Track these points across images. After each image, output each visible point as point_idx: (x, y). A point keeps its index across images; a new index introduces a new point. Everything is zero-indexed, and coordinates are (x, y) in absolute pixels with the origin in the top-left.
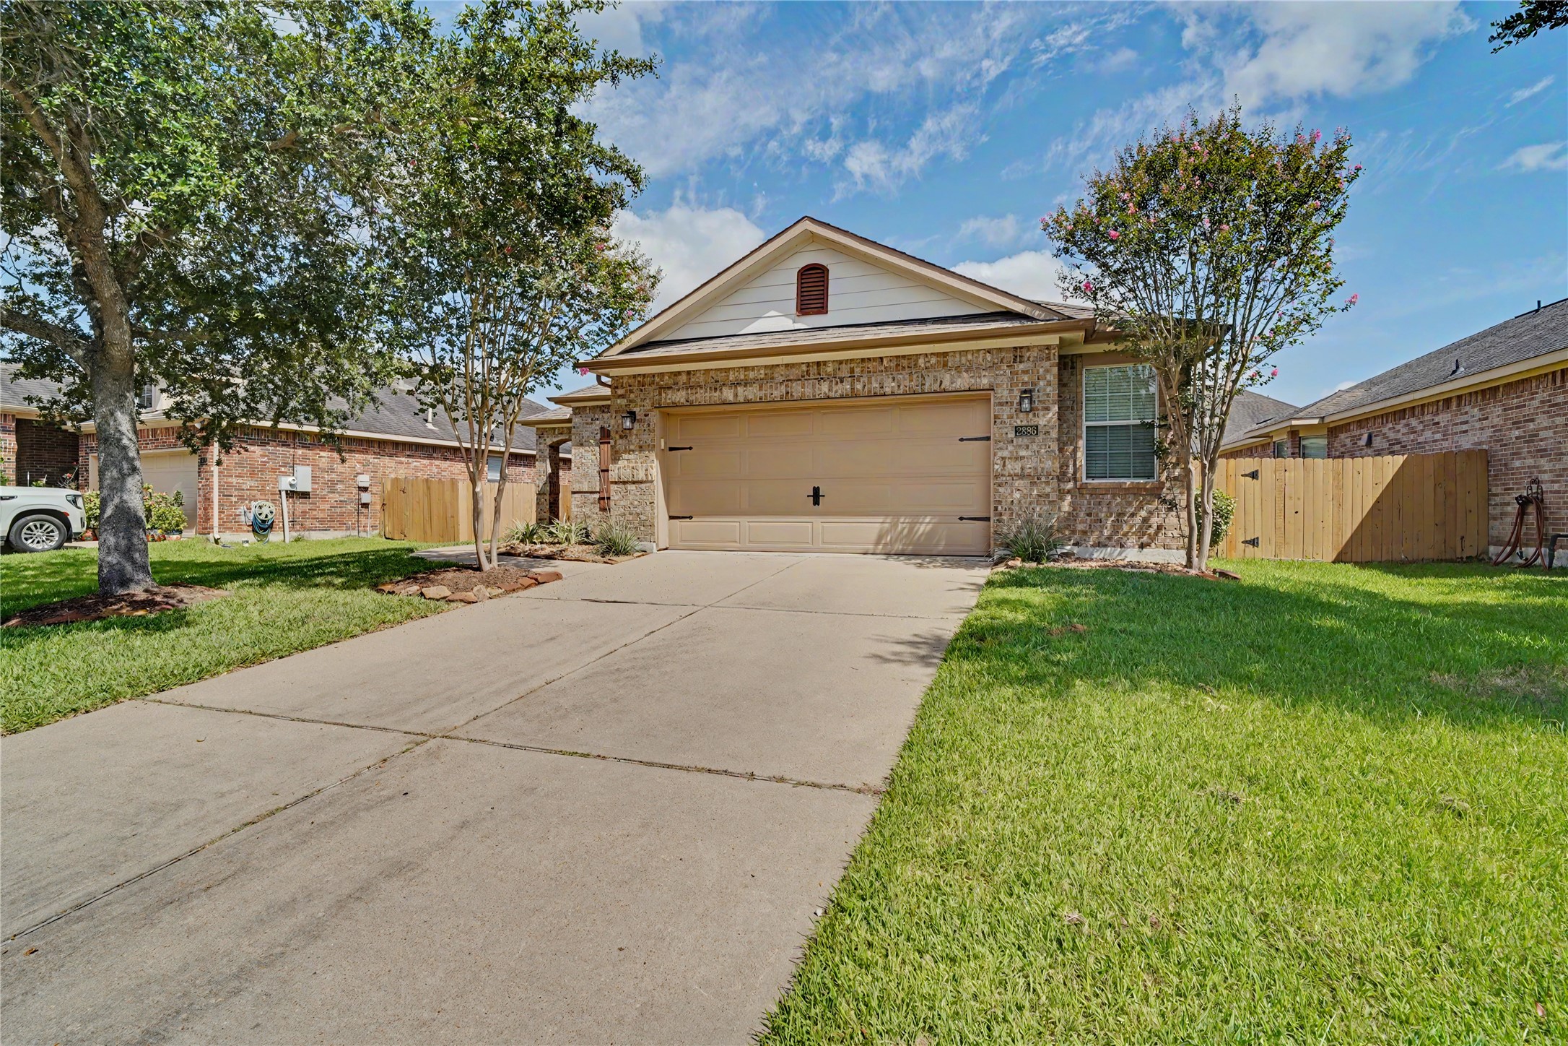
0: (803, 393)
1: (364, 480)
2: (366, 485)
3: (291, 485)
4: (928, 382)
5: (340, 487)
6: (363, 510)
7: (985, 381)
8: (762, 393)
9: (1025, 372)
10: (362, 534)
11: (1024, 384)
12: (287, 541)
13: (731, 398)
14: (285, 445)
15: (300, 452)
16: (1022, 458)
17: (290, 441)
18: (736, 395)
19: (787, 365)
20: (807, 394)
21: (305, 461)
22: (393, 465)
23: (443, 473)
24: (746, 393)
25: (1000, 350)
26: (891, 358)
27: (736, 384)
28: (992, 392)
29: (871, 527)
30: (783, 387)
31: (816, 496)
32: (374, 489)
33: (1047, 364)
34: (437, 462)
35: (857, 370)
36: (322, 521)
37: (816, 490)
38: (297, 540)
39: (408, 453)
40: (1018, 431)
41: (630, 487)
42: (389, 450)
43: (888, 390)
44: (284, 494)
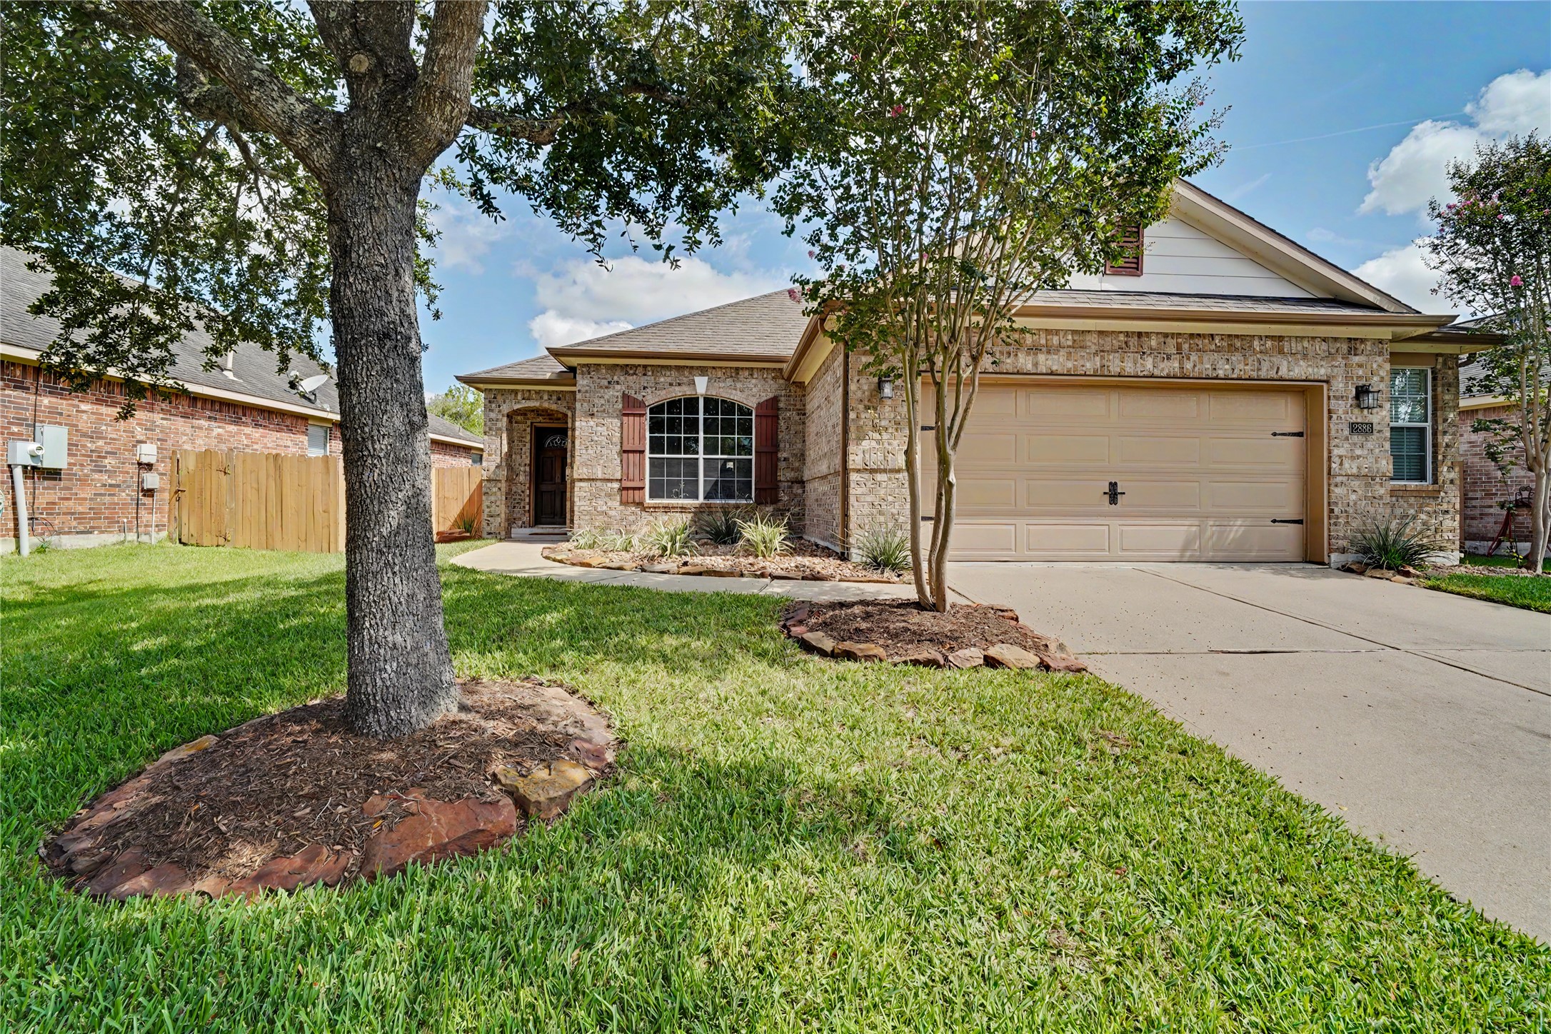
0: (1122, 369)
1: (148, 452)
2: (152, 460)
3: (32, 456)
4: (1265, 366)
5: (109, 462)
6: (147, 500)
7: (1322, 371)
8: (1070, 365)
9: (1360, 366)
10: (144, 538)
11: (1359, 377)
12: (26, 550)
13: (1029, 367)
14: (19, 386)
15: (46, 401)
16: (1359, 457)
17: (29, 382)
18: (1036, 364)
19: (1101, 333)
20: (1128, 369)
21: (55, 417)
22: (189, 431)
23: (255, 447)
24: (1049, 363)
25: (1336, 339)
26: (1222, 337)
27: (1035, 349)
28: (1325, 385)
29: (1176, 532)
30: (1098, 359)
31: (1113, 494)
32: (161, 467)
33: (1380, 359)
34: (248, 430)
35: (1186, 346)
36: (80, 517)
37: (1113, 486)
38: (42, 550)
39: (208, 413)
40: (1354, 428)
41: (879, 477)
42: (184, 406)
43: (1221, 373)
44: (18, 472)
